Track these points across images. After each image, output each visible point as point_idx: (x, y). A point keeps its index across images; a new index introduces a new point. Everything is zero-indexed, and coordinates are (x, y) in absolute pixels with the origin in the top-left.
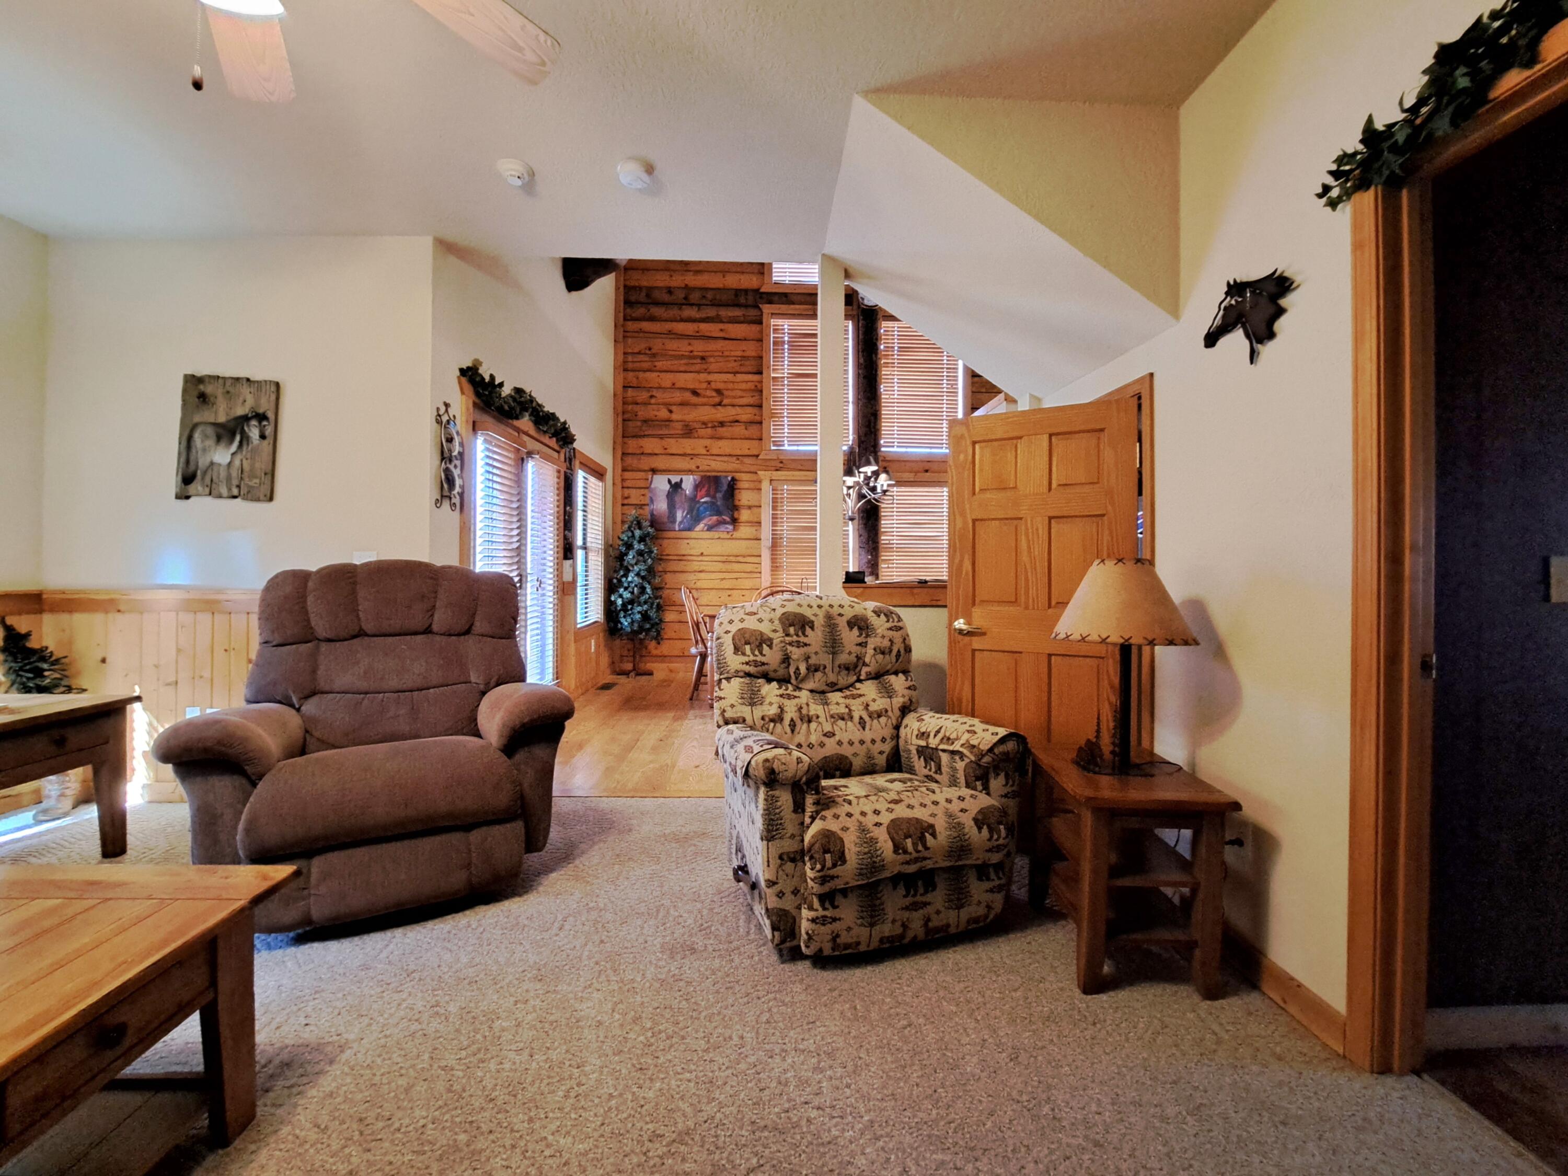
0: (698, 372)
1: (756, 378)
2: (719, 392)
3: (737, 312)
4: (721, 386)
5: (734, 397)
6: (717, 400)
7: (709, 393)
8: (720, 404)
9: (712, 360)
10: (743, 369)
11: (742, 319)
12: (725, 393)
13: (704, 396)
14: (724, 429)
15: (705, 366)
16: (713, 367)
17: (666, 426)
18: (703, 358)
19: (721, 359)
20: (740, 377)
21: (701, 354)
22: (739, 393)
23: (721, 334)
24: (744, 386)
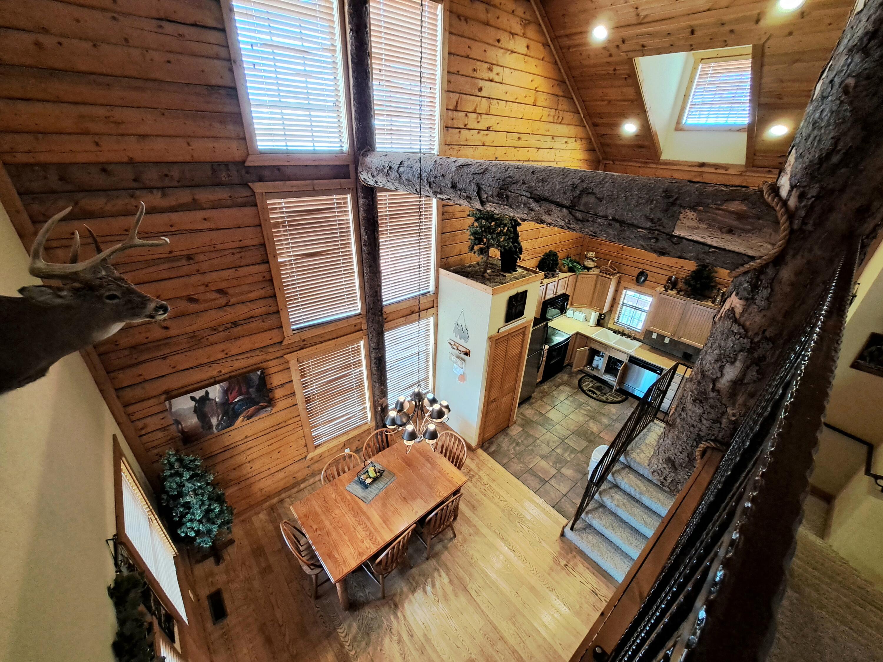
0: (189, 275)
1: (262, 268)
2: (221, 292)
3: (222, 194)
4: (223, 285)
5: (241, 294)
6: (223, 301)
7: (210, 296)
8: (226, 305)
9: (202, 257)
10: (244, 262)
11: (229, 202)
12: (231, 291)
13: (206, 301)
14: (239, 328)
15: (196, 267)
16: (204, 266)
17: (165, 345)
18: (189, 258)
19: (214, 255)
20: (243, 271)
21: (185, 253)
22: (246, 288)
23: (206, 225)
24: (250, 280)
